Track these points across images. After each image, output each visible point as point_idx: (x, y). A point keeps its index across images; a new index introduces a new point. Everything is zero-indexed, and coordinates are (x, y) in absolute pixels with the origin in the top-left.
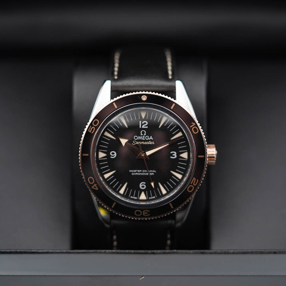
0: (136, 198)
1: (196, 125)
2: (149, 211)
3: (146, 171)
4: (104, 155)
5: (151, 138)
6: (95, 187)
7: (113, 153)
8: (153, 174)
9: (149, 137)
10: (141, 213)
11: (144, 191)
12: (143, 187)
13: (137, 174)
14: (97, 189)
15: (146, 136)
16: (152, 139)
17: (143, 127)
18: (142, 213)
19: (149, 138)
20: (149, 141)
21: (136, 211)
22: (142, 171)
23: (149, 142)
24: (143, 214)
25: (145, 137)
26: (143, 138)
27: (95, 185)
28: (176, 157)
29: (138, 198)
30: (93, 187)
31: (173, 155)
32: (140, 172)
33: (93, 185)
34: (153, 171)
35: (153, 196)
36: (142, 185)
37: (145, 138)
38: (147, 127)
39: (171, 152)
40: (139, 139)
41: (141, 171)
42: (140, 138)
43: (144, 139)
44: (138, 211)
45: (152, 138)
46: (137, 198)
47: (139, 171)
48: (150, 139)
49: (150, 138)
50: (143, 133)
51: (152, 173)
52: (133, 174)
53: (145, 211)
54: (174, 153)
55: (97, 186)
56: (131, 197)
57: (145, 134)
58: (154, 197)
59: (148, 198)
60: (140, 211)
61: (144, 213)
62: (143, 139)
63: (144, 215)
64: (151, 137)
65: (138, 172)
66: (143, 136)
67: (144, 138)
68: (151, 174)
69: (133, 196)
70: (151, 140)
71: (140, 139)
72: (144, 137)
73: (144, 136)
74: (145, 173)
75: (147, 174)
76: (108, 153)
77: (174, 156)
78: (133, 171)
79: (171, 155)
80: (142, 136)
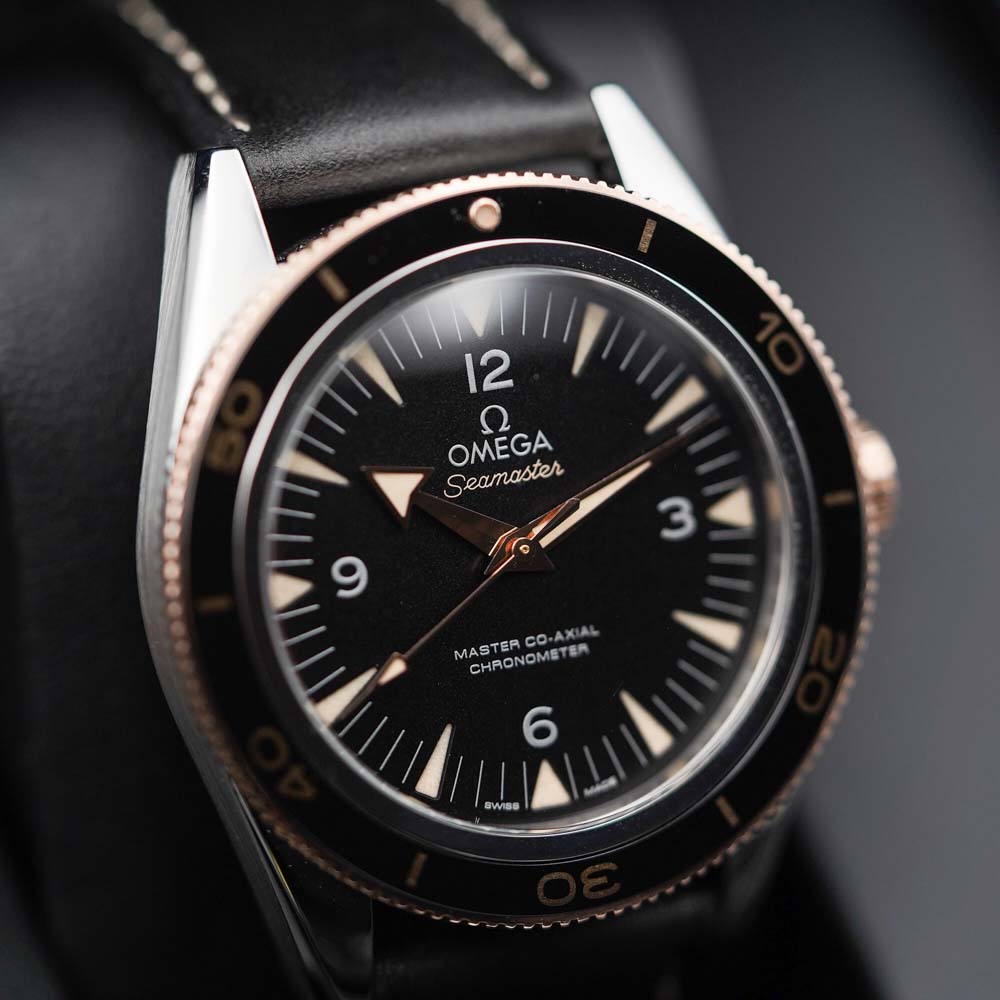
0: (516, 806)
1: (786, 326)
2: (612, 866)
3: (542, 639)
4: (300, 587)
5: (542, 442)
6: (295, 785)
7: (348, 570)
8: (583, 647)
9: (532, 439)
10: (573, 885)
11: (553, 755)
12: (541, 733)
13: (497, 663)
14: (308, 792)
15: (510, 434)
16: (546, 449)
17: (488, 385)
18: (580, 886)
19: (529, 444)
20: (530, 460)
21: (546, 878)
22: (522, 643)
23: (536, 466)
24: (586, 891)
25: (507, 443)
26: (499, 448)
27: (296, 773)
28: (690, 525)
29: (527, 806)
30: (284, 787)
31: (676, 517)
32: (514, 653)
33: (282, 772)
34: (585, 632)
35: (604, 777)
36: (537, 726)
37: (509, 451)
38: (509, 383)
39: (664, 506)
40: (477, 457)
41: (515, 643)
42: (480, 452)
43: (507, 456)
44: (555, 876)
45: (546, 444)
46: (522, 805)
47: (504, 646)
48: (539, 450)
49: (537, 446)
50: (494, 419)
51: (576, 642)
52: (474, 670)
53: (590, 870)
54: (676, 509)
55: (309, 773)
56: (488, 805)
57: (504, 428)
58: (612, 782)
59: (581, 793)
60: (564, 875)
61: (589, 883)
62: (500, 457)
63: (592, 896)
64: (540, 434)
65: (501, 656)
66: (497, 440)
67: (506, 447)
68: (573, 651)
69: (496, 799)
70: (545, 456)
71: (482, 457)
72: (501, 444)
73: (505, 438)
74: (542, 649)
75: (554, 655)
76: (317, 574)
77: (679, 525)
78: (473, 652)
79: (666, 520)
80: (491, 439)
